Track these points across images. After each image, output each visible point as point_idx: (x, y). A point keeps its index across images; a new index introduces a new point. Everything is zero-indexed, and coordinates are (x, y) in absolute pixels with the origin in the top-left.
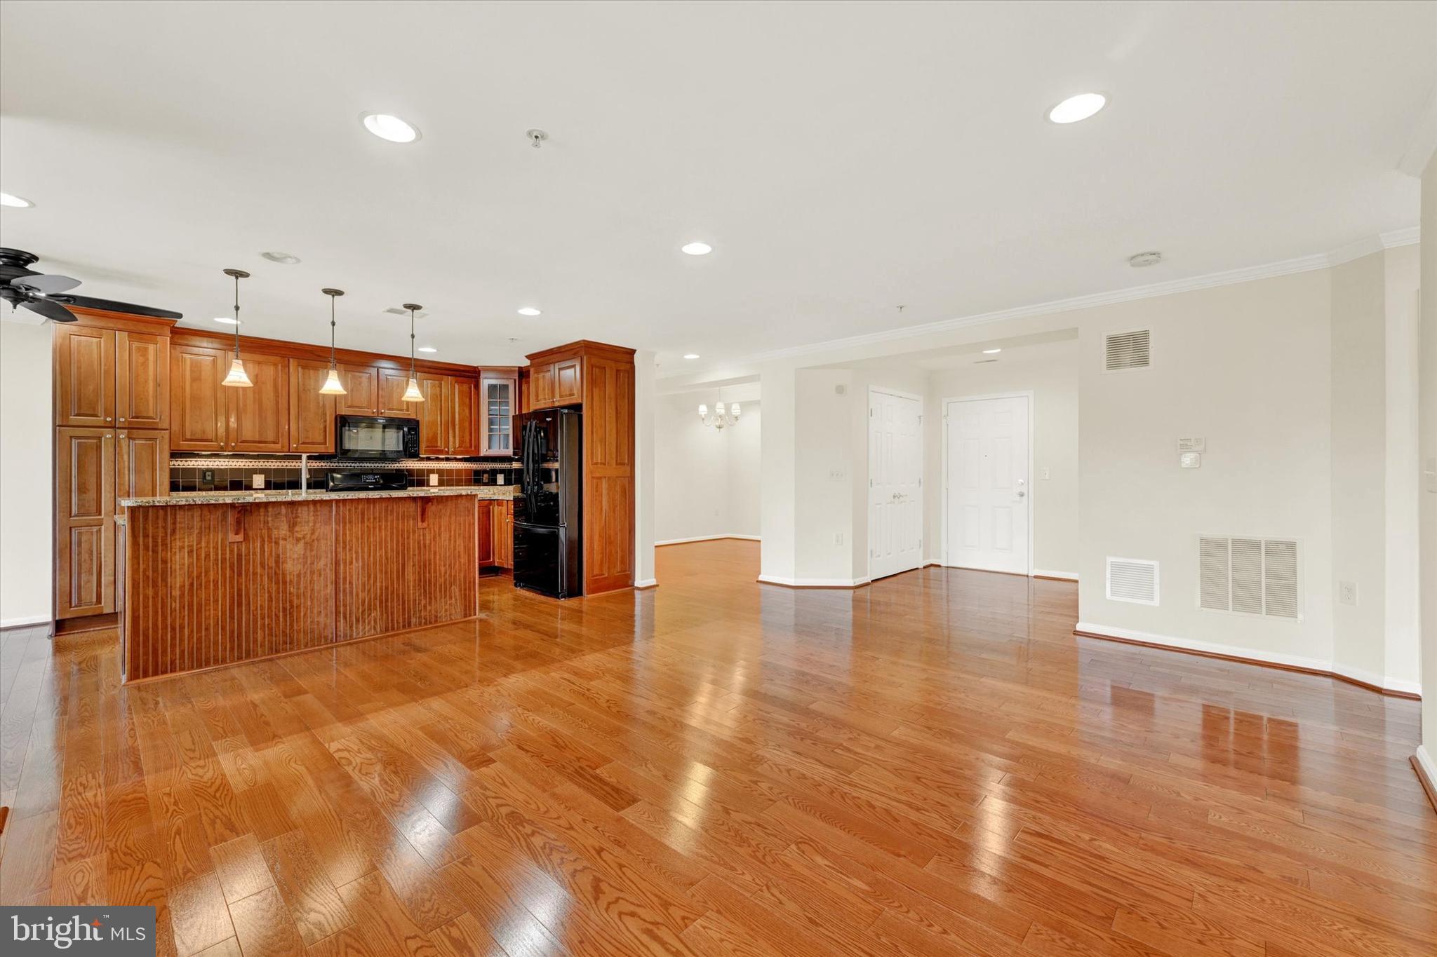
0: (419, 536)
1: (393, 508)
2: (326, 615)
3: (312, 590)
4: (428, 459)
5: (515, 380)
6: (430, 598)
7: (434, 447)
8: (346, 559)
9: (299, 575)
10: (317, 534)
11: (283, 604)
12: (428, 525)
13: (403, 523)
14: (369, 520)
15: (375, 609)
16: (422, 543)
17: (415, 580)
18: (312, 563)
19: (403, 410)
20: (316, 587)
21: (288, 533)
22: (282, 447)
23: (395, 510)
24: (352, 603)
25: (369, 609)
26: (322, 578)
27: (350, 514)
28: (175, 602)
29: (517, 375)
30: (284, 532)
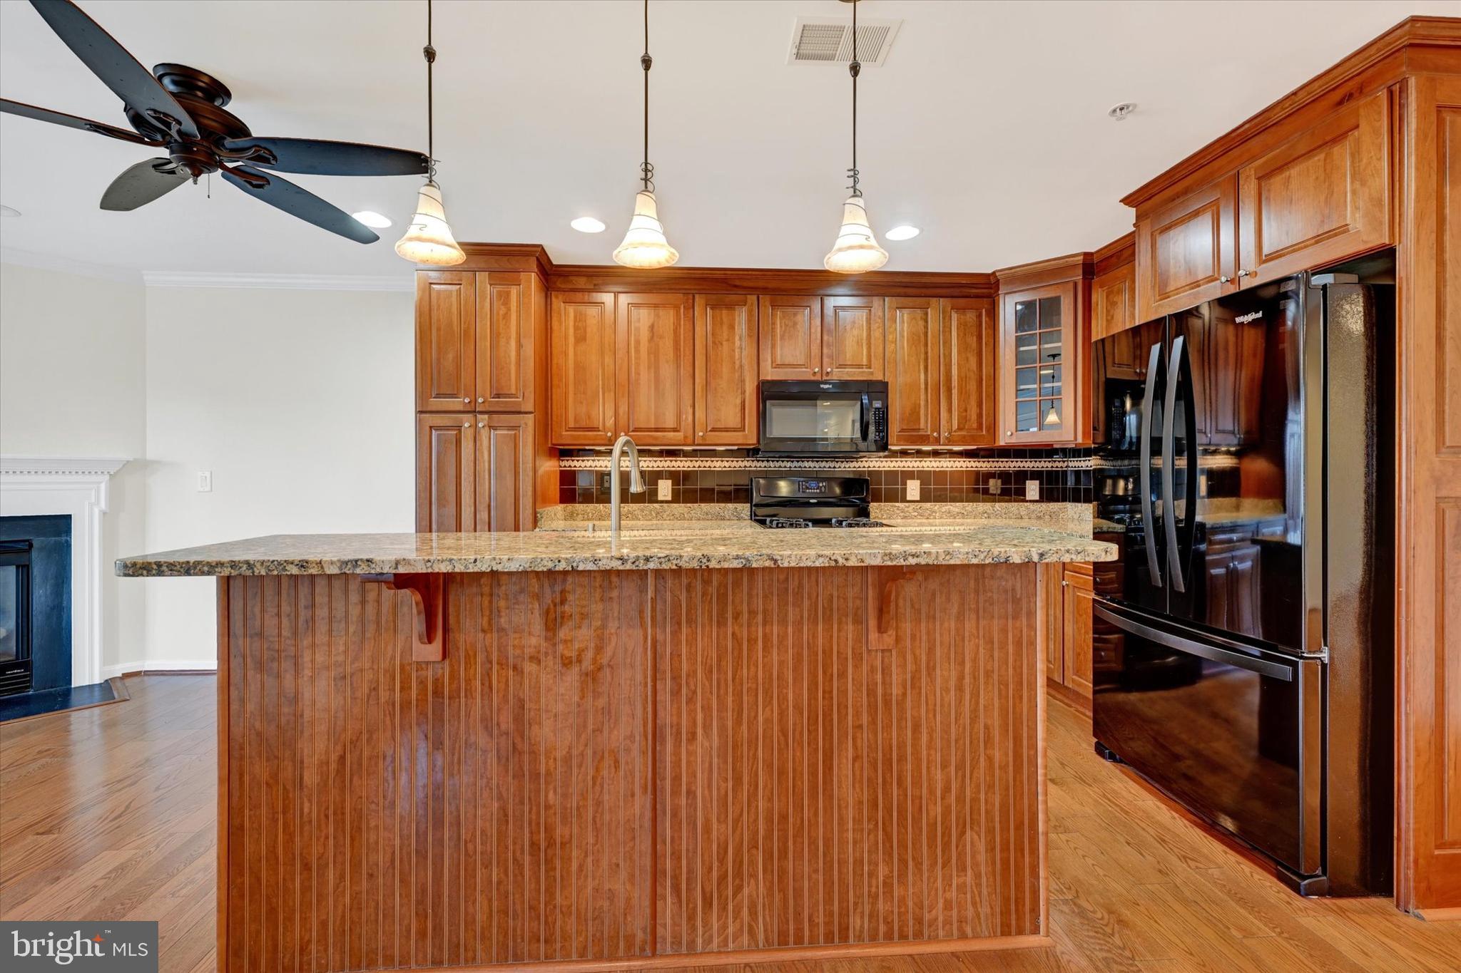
0: (873, 670)
1: (800, 586)
2: (632, 877)
3: (598, 803)
4: (904, 453)
5: (1075, 284)
6: (903, 862)
7: (914, 430)
8: (679, 725)
9: (567, 760)
10: (609, 651)
11: (531, 833)
12: (898, 640)
13: (828, 629)
14: (737, 616)
15: (753, 875)
16: (880, 691)
17: (861, 803)
18: (598, 730)
19: (860, 366)
20: (606, 797)
21: (544, 644)
22: (685, 437)
23: (806, 590)
24: (695, 852)
25: (738, 874)
26: (622, 773)
27: (689, 599)
28: (310, 801)
29: (1080, 272)
30: (534, 641)
